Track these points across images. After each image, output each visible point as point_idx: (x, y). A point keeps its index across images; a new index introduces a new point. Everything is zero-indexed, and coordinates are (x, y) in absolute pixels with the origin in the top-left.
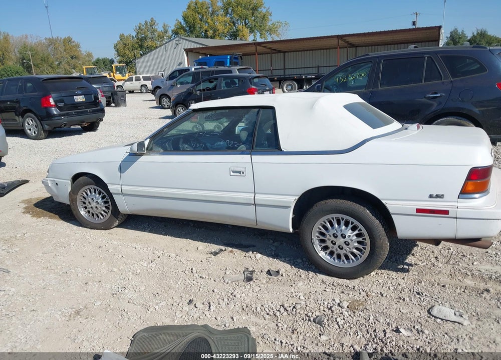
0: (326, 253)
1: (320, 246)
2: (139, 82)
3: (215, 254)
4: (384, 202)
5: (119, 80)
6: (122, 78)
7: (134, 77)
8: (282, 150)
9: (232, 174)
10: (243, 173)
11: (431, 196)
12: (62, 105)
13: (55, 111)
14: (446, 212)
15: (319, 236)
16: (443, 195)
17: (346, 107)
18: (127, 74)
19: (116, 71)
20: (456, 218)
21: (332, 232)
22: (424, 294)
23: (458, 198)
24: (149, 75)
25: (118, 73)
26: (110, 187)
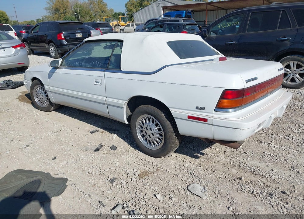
0: (143, 139)
1: (141, 134)
2: (133, 27)
3: (92, 132)
4: (170, 109)
5: (122, 26)
6: (125, 24)
7: (131, 24)
8: (121, 70)
9: (95, 83)
10: (100, 83)
11: (197, 108)
12: (68, 38)
13: (65, 42)
14: (205, 120)
15: (140, 128)
16: (204, 108)
17: (168, 43)
18: (128, 22)
19: (122, 20)
20: (212, 125)
21: (145, 126)
22: (194, 174)
23: (214, 111)
24: (139, 23)
25: (122, 21)
26: (45, 86)
